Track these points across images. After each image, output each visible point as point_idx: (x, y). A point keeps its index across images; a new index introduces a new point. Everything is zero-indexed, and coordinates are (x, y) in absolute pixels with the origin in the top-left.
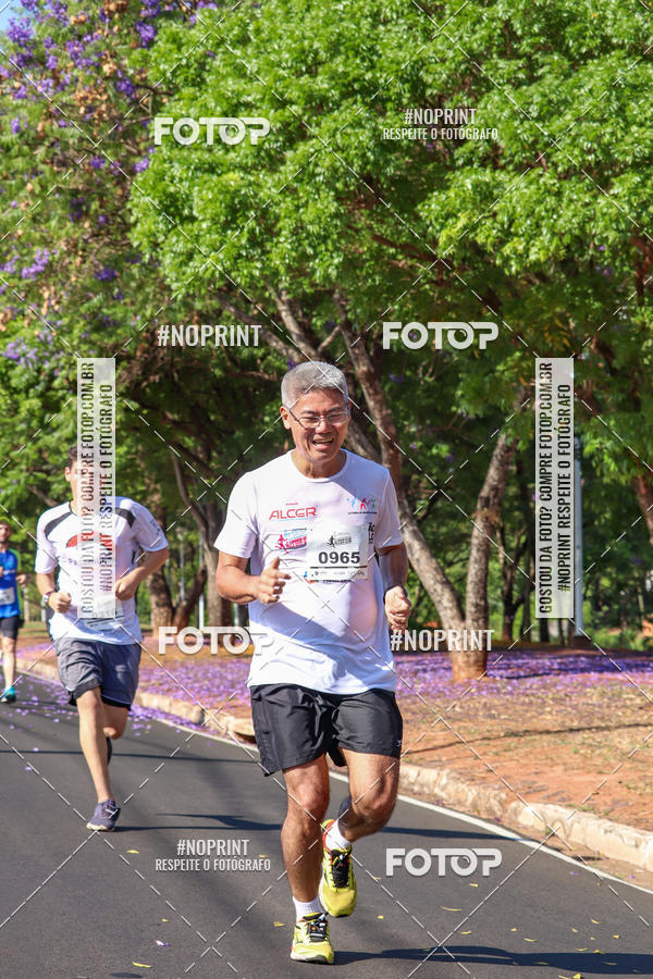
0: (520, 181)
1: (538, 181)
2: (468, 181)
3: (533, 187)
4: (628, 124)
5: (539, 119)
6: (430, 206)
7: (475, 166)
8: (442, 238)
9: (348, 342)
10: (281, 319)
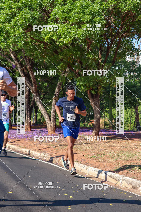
0: (62, 26)
1: (66, 26)
4: (85, 15)
7: (53, 22)
8: (46, 38)
9: (25, 61)
10: (11, 56)
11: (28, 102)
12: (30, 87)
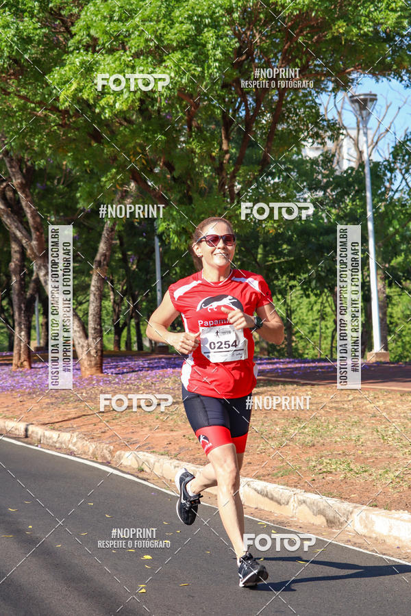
0: (109, 59)
1: (120, 59)
2: (77, 60)
3: (117, 63)
4: (173, 23)
5: (119, 20)
6: (54, 76)
7: (82, 51)
8: (61, 98)
9: (8, 165)
11: (20, 284)
12: (24, 241)
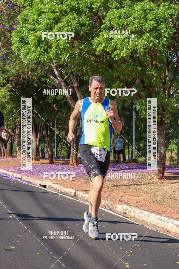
2: (105, 34)
6: (94, 41)
7: (107, 30)
8: (98, 50)
9: (72, 78)
10: (53, 71)
